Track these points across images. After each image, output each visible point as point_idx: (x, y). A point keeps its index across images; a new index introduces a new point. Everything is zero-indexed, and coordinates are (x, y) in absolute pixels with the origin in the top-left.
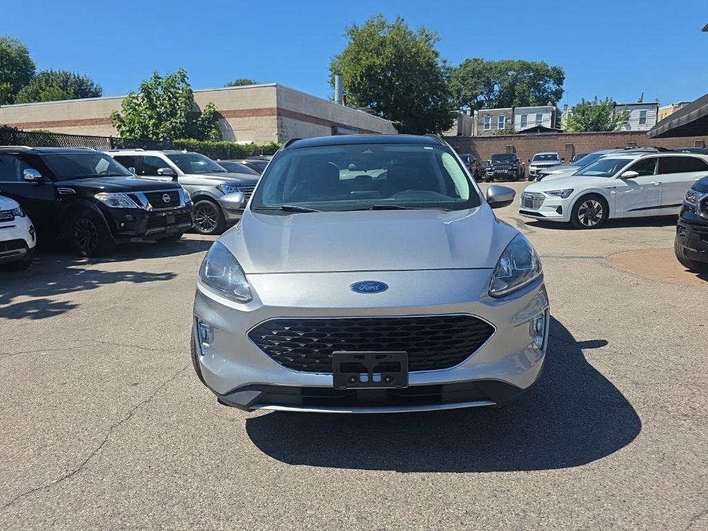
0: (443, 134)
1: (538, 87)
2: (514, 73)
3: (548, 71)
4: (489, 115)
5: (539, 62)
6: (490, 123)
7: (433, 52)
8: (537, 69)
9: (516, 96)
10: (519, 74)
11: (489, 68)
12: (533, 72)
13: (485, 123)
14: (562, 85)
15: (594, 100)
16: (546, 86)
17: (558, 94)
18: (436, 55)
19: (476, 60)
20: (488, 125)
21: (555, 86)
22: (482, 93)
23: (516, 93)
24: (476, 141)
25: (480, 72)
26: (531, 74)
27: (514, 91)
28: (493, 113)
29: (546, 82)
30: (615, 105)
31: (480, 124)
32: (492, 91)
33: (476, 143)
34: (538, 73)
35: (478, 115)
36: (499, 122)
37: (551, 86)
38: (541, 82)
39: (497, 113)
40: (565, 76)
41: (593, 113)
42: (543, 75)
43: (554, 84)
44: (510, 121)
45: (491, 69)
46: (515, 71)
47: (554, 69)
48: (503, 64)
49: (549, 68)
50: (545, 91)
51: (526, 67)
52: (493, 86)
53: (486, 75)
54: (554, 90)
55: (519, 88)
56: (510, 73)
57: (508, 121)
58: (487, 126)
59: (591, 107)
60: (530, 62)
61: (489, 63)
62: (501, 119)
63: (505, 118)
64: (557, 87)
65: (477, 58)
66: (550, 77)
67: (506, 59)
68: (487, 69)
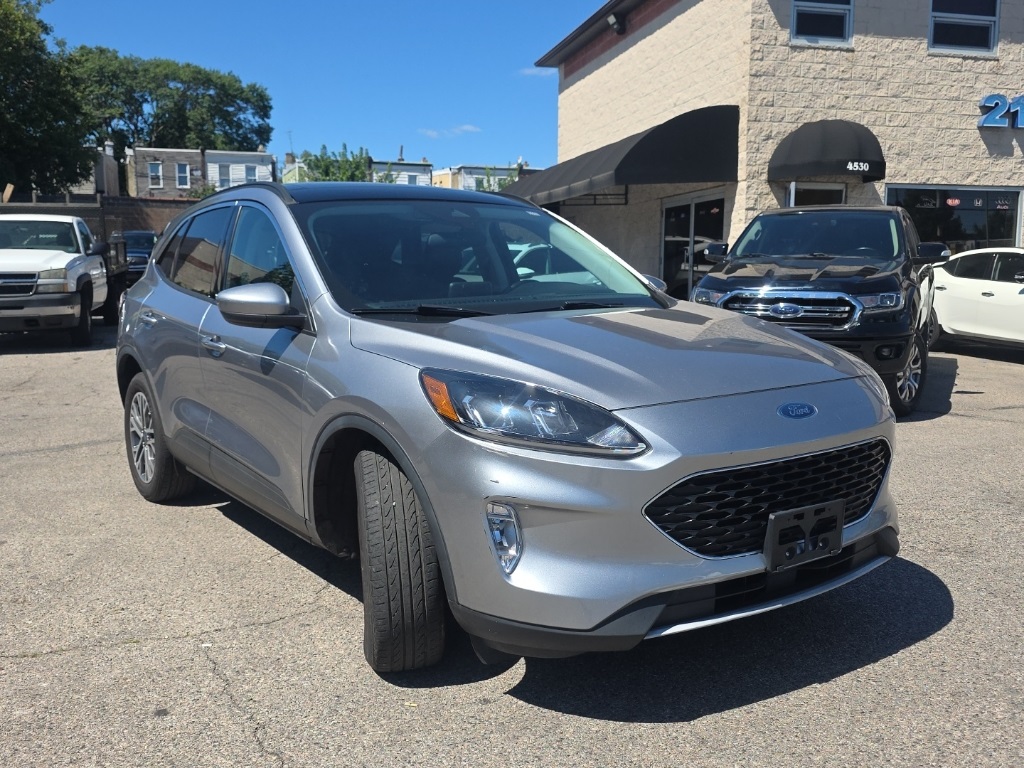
0: (71, 188)
1: (227, 118)
2: (179, 85)
3: (242, 89)
4: (156, 159)
5: (224, 71)
6: (160, 173)
7: (40, 23)
8: (223, 85)
9: (189, 129)
10: (189, 88)
11: (131, 69)
12: (216, 87)
13: (150, 174)
14: (268, 118)
15: (342, 150)
16: (242, 116)
17: (264, 134)
18: (46, 29)
19: (102, 51)
20: (158, 178)
21: (257, 118)
22: (122, 116)
23: (190, 124)
24: (148, 206)
25: (115, 75)
26: (212, 92)
27: (185, 119)
28: (164, 157)
29: (240, 109)
30: (370, 162)
31: (141, 175)
32: (139, 112)
33: (148, 210)
34: (226, 92)
35: (135, 156)
36: (177, 175)
37: (250, 117)
38: (231, 109)
39: (172, 157)
40: (272, 103)
41: (342, 171)
42: (235, 96)
43: (254, 115)
44: (198, 173)
45: (136, 72)
46: (182, 82)
47: (253, 88)
48: (158, 66)
49: (244, 85)
50: (239, 126)
51: (203, 79)
52: (141, 105)
53: (128, 82)
54: (256, 125)
55: (193, 115)
56: (172, 85)
57: (195, 173)
58: (156, 179)
59: (337, 161)
60: (208, 69)
61: (130, 61)
62: (182, 168)
63: (188, 168)
64: (261, 122)
65: (104, 46)
66: (247, 101)
67: (163, 57)
68: (128, 72)
